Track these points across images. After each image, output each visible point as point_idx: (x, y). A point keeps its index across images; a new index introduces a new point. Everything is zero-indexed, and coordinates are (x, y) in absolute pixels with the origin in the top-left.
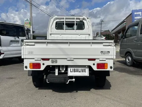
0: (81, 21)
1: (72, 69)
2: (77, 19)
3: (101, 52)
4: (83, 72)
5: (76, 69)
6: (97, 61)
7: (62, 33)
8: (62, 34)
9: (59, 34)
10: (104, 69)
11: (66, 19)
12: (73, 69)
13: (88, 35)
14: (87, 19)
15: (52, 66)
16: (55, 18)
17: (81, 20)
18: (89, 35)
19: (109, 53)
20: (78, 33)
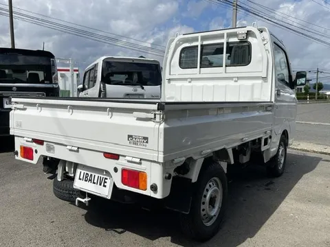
0: (242, 41)
1: (83, 172)
2: (230, 35)
3: (129, 136)
4: (100, 184)
5: (90, 174)
6: (122, 163)
7: (192, 76)
8: (192, 79)
9: (186, 79)
10: (138, 188)
11: (203, 38)
12: (86, 172)
13: (260, 81)
14: (257, 33)
15: (50, 157)
16: (179, 41)
17: (241, 37)
18: (265, 79)
19: (147, 142)
20: (232, 75)
